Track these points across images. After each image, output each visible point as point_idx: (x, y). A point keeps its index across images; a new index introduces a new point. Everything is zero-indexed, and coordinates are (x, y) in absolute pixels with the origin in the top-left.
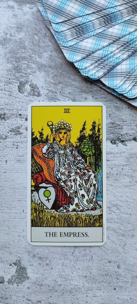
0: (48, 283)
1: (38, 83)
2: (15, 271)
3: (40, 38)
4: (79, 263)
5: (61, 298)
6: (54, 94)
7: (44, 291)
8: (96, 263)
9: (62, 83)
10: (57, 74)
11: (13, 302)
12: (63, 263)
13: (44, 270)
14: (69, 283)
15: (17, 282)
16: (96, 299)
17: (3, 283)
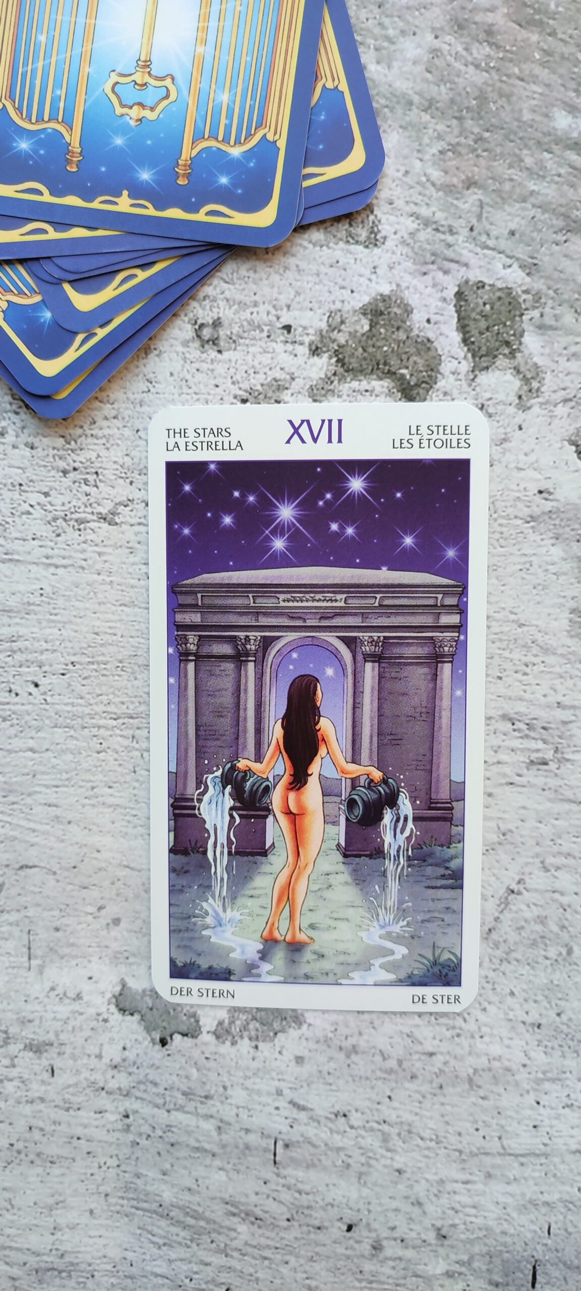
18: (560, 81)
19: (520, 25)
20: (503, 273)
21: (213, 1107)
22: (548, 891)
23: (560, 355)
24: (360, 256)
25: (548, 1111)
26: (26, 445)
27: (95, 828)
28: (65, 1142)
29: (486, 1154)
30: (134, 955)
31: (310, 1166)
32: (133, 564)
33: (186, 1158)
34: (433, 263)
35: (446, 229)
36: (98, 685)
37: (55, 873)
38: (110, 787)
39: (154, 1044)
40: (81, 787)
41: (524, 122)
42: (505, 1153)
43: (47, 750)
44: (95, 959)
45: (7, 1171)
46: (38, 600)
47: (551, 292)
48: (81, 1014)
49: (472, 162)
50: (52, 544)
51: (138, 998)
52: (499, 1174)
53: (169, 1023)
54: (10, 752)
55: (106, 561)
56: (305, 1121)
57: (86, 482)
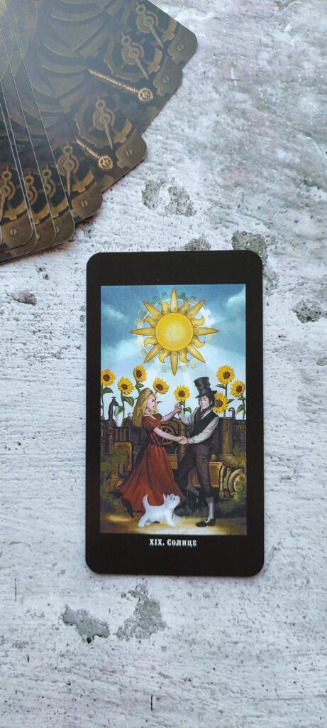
0: (208, 637)
1: (187, 185)
2: (134, 609)
3: (192, 83)
4: (280, 594)
5: (236, 673)
6: (225, 210)
7: (198, 655)
8: (317, 594)
9: (244, 186)
10: (230, 166)
11: (128, 681)
12: (242, 592)
13: (200, 609)
14: (255, 639)
15: (138, 634)
16: (317, 675)
17: (105, 637)
18: (279, 136)
19: (259, 109)
20: (255, 227)
21: (117, 677)
22: (294, 548)
23: (286, 267)
24: (184, 220)
25: (301, 673)
26: (14, 319)
27: (51, 521)
28: (35, 700)
29: (269, 699)
30: (72, 591)
31: (171, 710)
32: (70, 379)
33: (102, 708)
34: (220, 223)
35: (226, 206)
36: (52, 443)
37: (30, 546)
38: (59, 498)
39: (84, 642)
40: (43, 498)
41: (263, 156)
42: (279, 698)
43: (26, 479)
44: (51, 594)
45: (4, 717)
46: (20, 399)
47: (280, 236)
48: (44, 625)
49: (237, 175)
50: (28, 370)
51: (75, 615)
52: (276, 710)
53: (92, 630)
54: (6, 480)
55: (56, 378)
56: (168, 684)
57: (45, 337)
